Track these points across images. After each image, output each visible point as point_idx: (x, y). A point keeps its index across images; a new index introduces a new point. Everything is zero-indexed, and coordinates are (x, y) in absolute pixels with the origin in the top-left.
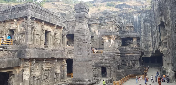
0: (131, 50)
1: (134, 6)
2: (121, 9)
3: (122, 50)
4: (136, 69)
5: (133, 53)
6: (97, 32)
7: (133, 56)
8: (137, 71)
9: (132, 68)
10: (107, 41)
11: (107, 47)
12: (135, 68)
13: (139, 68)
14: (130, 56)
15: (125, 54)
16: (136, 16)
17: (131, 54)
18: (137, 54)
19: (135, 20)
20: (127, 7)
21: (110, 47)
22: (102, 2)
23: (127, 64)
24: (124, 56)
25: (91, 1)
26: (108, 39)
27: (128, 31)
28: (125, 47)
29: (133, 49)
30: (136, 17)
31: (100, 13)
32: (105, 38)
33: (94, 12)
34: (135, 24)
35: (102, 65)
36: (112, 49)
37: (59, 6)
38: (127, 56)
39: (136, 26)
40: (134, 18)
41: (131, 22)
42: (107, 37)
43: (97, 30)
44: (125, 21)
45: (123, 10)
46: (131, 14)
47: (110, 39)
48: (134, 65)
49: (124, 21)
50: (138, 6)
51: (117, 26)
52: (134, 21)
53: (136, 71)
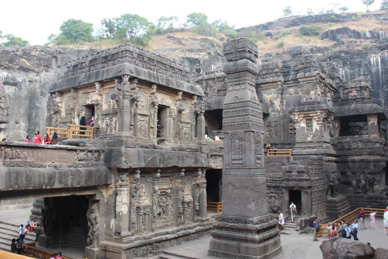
0: (364, 147)
1: (370, 32)
2: (338, 41)
3: (339, 146)
4: (376, 194)
5: (370, 154)
6: (277, 103)
7: (368, 162)
8: (379, 200)
9: (365, 190)
10: (303, 125)
11: (304, 141)
12: (373, 191)
13: (385, 193)
14: (362, 161)
15: (347, 156)
16: (375, 59)
17: (364, 157)
18: (379, 157)
19: (373, 70)
20: (351, 37)
21: (309, 139)
22: (287, 27)
23: (354, 182)
24: (346, 162)
25: (260, 26)
26: (304, 120)
27: (355, 99)
28: (348, 139)
29: (370, 145)
30: (377, 61)
31: (284, 52)
32: (296, 118)
33: (269, 52)
34: (375, 79)
35: (291, 184)
36: (314, 145)
37: (184, 42)
38: (354, 161)
39: (378, 83)
40: (370, 64)
41: (364, 75)
42: (302, 116)
43: (276, 98)
44: (348, 71)
45: (343, 43)
46: (364, 54)
47: (309, 120)
48: (371, 183)
49: (346, 73)
50: (380, 32)
51: (326, 86)
52: (370, 71)
53: (376, 198)
